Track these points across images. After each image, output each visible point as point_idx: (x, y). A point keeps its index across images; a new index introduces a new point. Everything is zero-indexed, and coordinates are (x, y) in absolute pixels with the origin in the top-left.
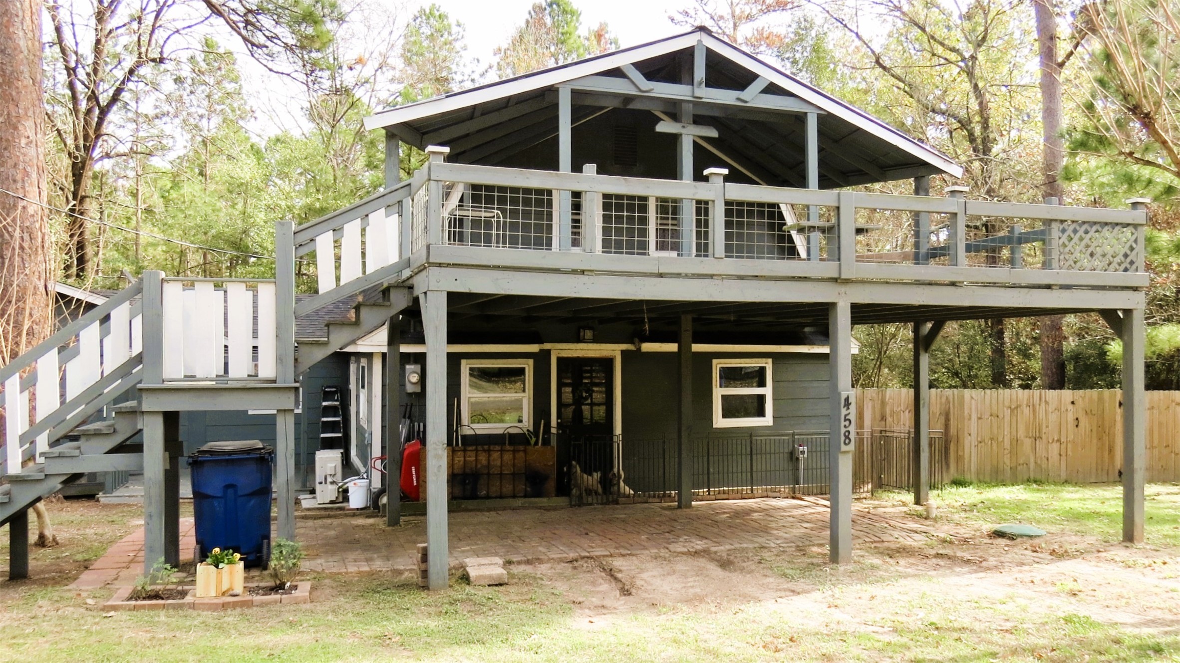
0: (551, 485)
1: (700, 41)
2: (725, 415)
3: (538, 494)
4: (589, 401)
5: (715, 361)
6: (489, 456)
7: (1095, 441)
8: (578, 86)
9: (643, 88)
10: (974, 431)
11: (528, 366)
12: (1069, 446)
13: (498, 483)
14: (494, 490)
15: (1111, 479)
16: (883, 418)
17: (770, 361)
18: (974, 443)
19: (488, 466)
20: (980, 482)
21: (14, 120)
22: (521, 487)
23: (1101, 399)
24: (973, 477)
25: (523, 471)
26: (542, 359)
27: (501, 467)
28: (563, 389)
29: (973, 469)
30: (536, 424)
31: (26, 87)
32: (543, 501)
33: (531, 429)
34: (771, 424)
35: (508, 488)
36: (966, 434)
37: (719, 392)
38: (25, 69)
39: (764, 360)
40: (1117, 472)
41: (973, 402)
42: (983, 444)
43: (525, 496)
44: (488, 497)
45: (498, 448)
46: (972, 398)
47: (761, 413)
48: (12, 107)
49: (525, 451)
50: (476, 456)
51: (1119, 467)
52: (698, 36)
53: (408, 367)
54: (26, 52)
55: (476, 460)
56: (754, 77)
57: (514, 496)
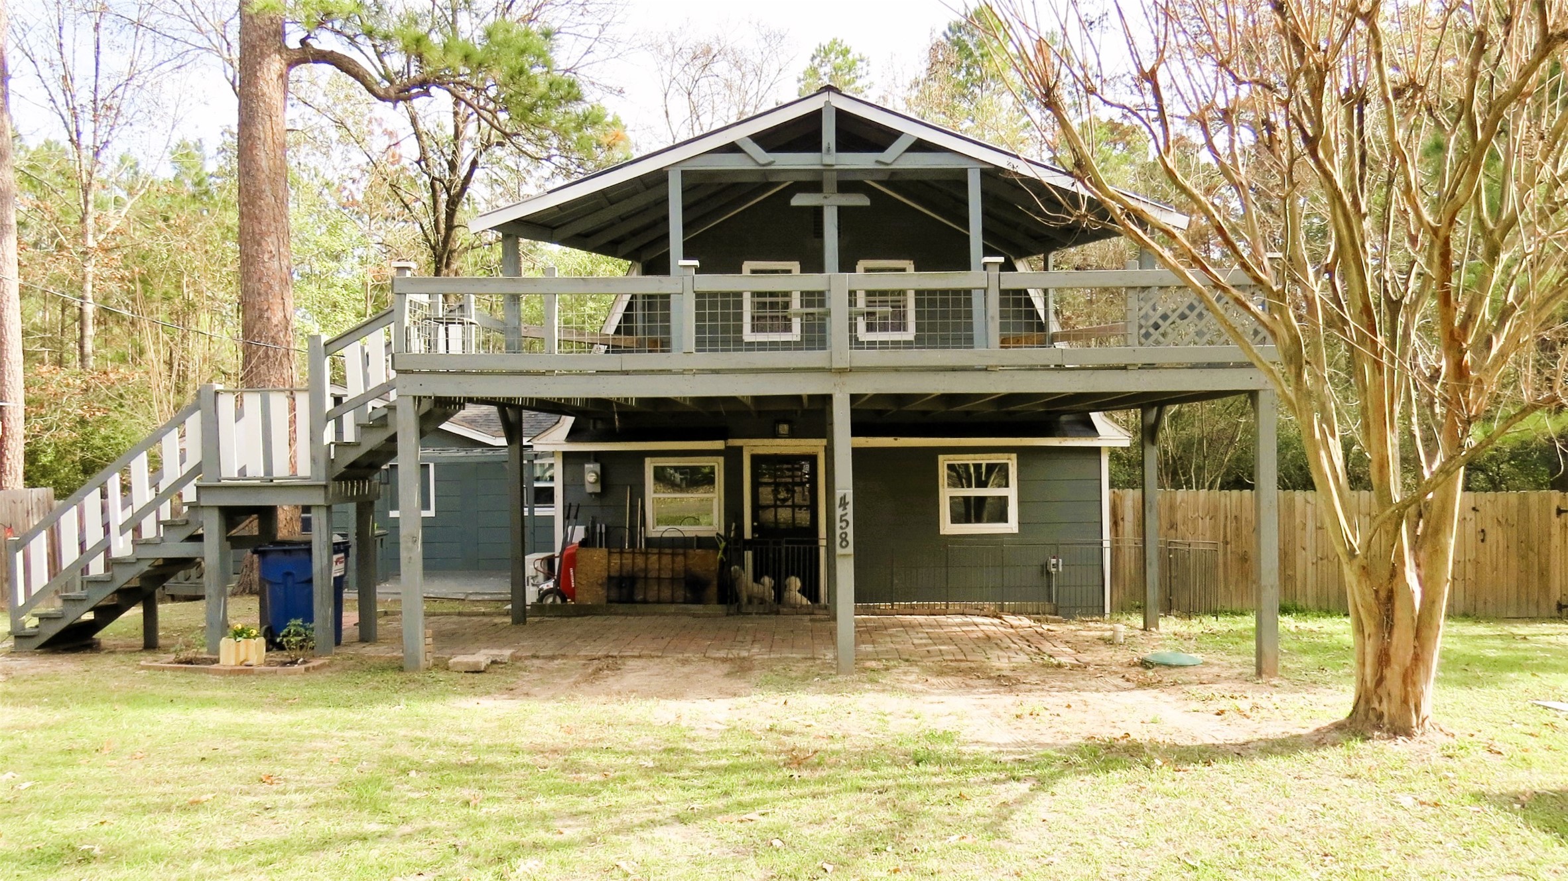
0: (713, 591)
1: (828, 103)
2: (955, 520)
3: (698, 600)
4: (790, 503)
5: (941, 458)
6: (647, 559)
7: (1514, 563)
8: (689, 167)
9: (761, 162)
10: (1310, 543)
11: (718, 464)
12: (1469, 566)
13: (656, 588)
14: (652, 594)
15: (1545, 613)
16: (1173, 526)
17: (1014, 456)
18: (1311, 558)
19: (646, 570)
20: (1320, 609)
21: (258, 237)
22: (680, 593)
23: (1523, 503)
24: (1311, 603)
25: (682, 575)
26: (733, 457)
27: (659, 570)
28: (761, 489)
29: (1310, 592)
30: (727, 527)
31: (268, 204)
32: (697, 608)
33: (722, 532)
34: (1016, 530)
35: (666, 593)
36: (1298, 548)
37: (947, 493)
38: (267, 188)
39: (1006, 455)
40: (1554, 606)
41: (1309, 507)
42: (1325, 561)
43: (685, 602)
44: (645, 602)
45: (656, 551)
46: (1307, 502)
47: (1003, 517)
48: (255, 224)
49: (685, 555)
50: (633, 559)
51: (1558, 598)
52: (824, 97)
53: (587, 466)
54: (267, 172)
55: (633, 563)
56: (895, 135)
57: (673, 602)
